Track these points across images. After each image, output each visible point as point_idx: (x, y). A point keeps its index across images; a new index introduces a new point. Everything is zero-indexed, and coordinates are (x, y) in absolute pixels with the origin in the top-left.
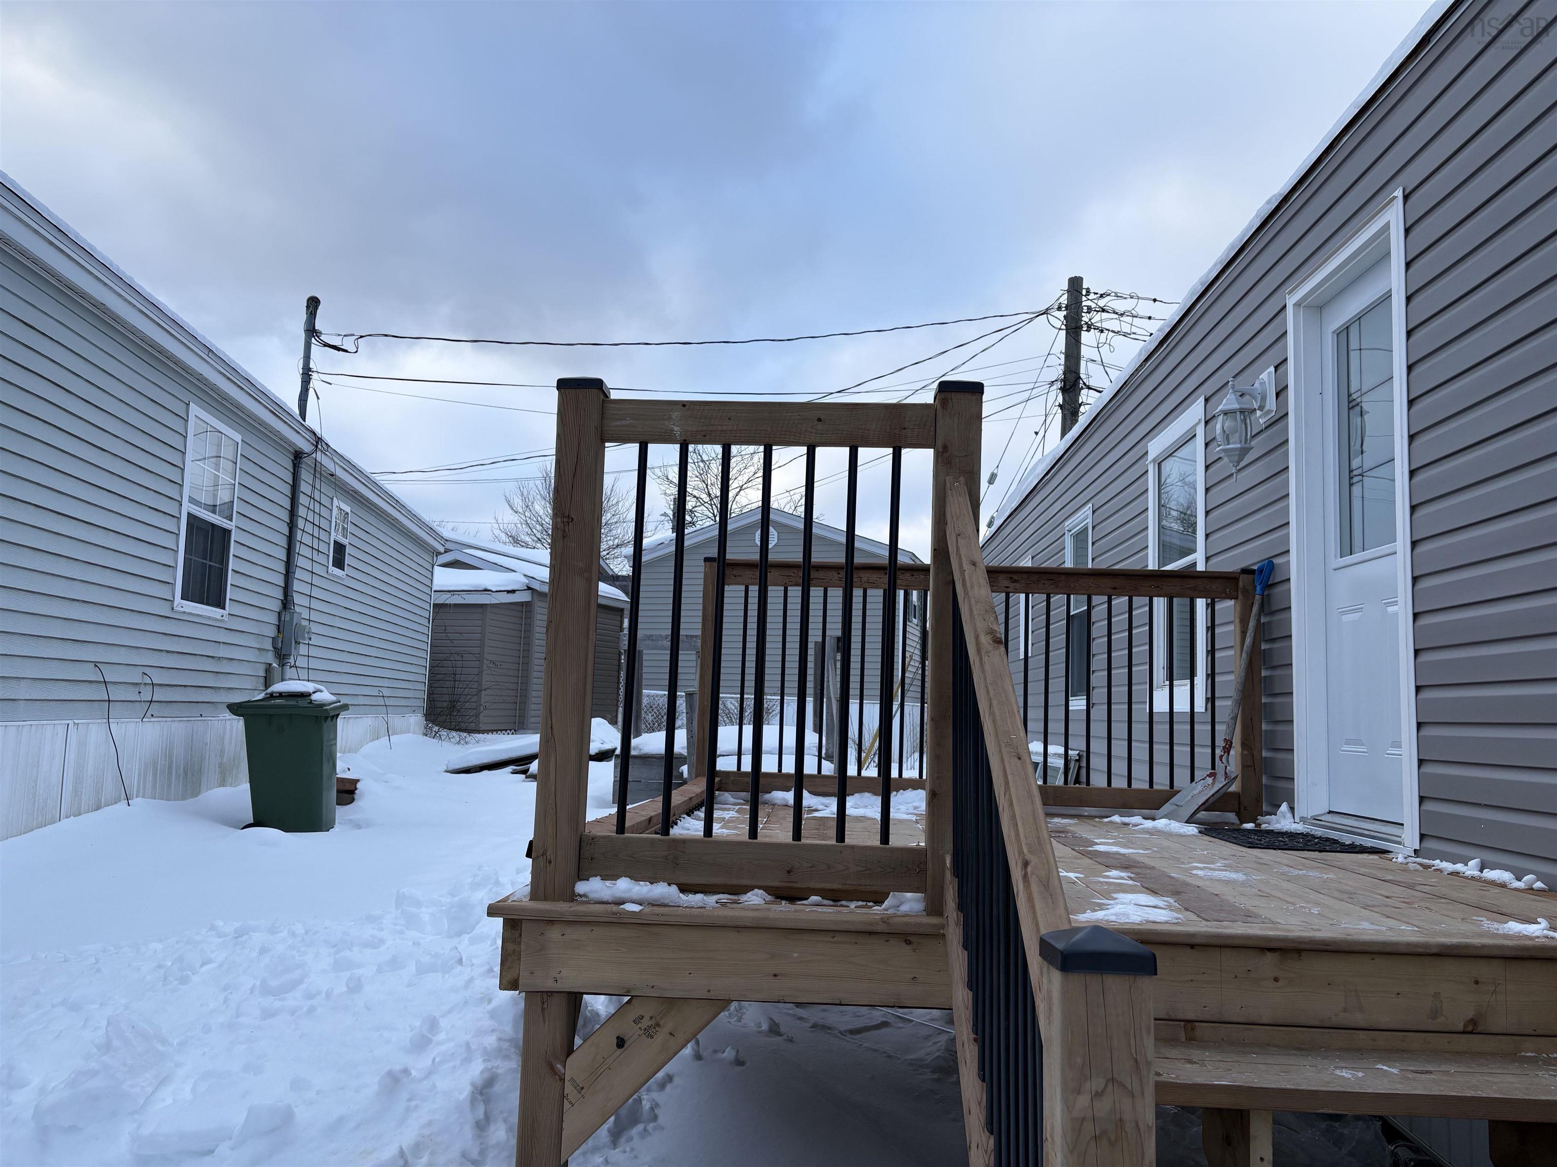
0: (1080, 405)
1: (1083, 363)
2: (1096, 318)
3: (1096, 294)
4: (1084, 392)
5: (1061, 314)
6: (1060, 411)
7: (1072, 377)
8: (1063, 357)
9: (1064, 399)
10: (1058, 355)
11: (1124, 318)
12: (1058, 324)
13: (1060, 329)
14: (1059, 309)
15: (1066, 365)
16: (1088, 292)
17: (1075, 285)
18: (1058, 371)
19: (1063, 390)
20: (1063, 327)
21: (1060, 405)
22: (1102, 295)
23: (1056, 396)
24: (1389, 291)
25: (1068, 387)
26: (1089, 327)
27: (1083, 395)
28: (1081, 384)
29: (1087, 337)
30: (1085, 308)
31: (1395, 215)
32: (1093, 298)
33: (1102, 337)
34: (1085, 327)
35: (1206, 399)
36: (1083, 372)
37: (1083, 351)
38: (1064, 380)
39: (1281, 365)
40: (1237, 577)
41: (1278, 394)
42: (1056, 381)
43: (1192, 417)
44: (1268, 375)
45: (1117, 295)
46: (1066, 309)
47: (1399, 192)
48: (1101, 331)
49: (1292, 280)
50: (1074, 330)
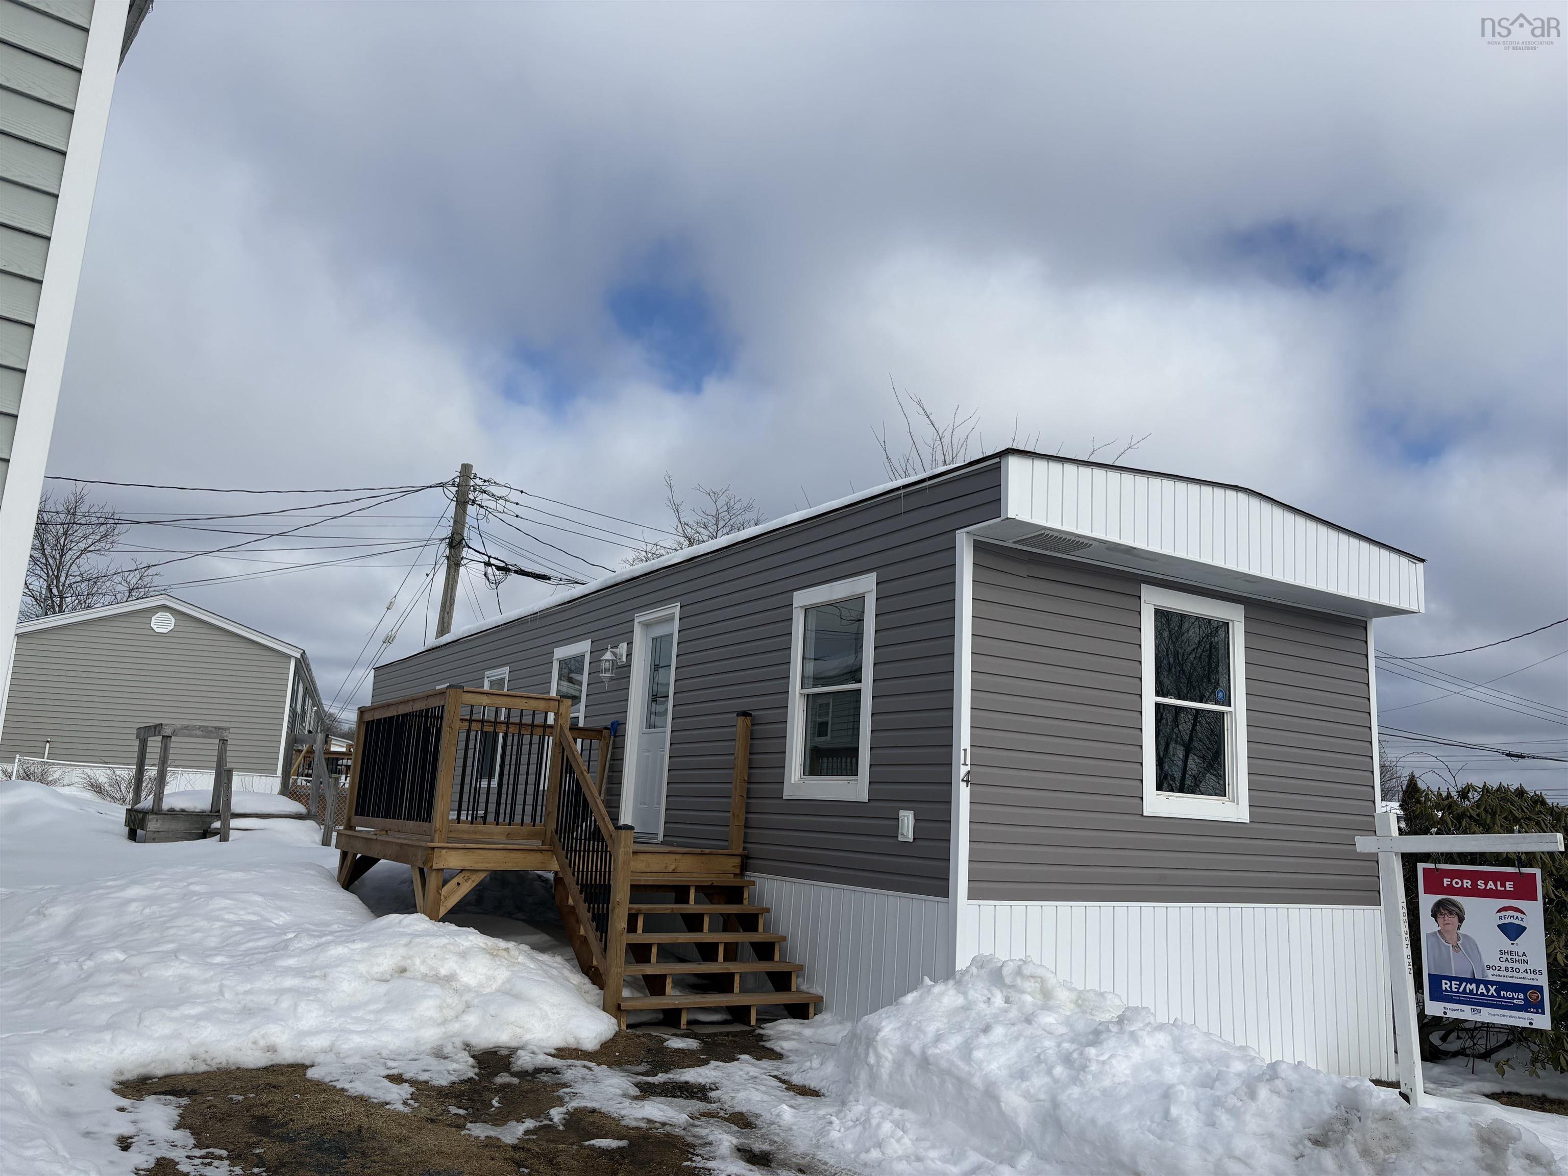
0: (462, 559)
1: (466, 530)
2: (480, 497)
3: (480, 479)
4: (465, 549)
5: (454, 489)
6: (446, 561)
7: (457, 538)
8: (452, 521)
9: (450, 552)
10: (449, 519)
11: (501, 502)
12: (451, 496)
13: (452, 500)
14: (453, 485)
15: (453, 527)
16: (475, 477)
17: (466, 470)
18: (446, 530)
19: (451, 546)
20: (455, 499)
21: (446, 556)
22: (485, 481)
23: (444, 549)
24: (672, 635)
25: (454, 544)
26: (474, 502)
27: (465, 552)
28: (464, 543)
29: (471, 510)
30: (472, 488)
31: (677, 611)
32: (478, 481)
33: (482, 511)
34: (470, 502)
35: (592, 642)
36: (465, 535)
37: (468, 519)
38: (452, 538)
39: (630, 644)
40: (602, 731)
41: (627, 655)
42: (446, 538)
43: (583, 647)
44: (624, 646)
45: (495, 483)
46: (458, 486)
47: (679, 604)
48: (482, 507)
49: (637, 610)
50: (462, 502)
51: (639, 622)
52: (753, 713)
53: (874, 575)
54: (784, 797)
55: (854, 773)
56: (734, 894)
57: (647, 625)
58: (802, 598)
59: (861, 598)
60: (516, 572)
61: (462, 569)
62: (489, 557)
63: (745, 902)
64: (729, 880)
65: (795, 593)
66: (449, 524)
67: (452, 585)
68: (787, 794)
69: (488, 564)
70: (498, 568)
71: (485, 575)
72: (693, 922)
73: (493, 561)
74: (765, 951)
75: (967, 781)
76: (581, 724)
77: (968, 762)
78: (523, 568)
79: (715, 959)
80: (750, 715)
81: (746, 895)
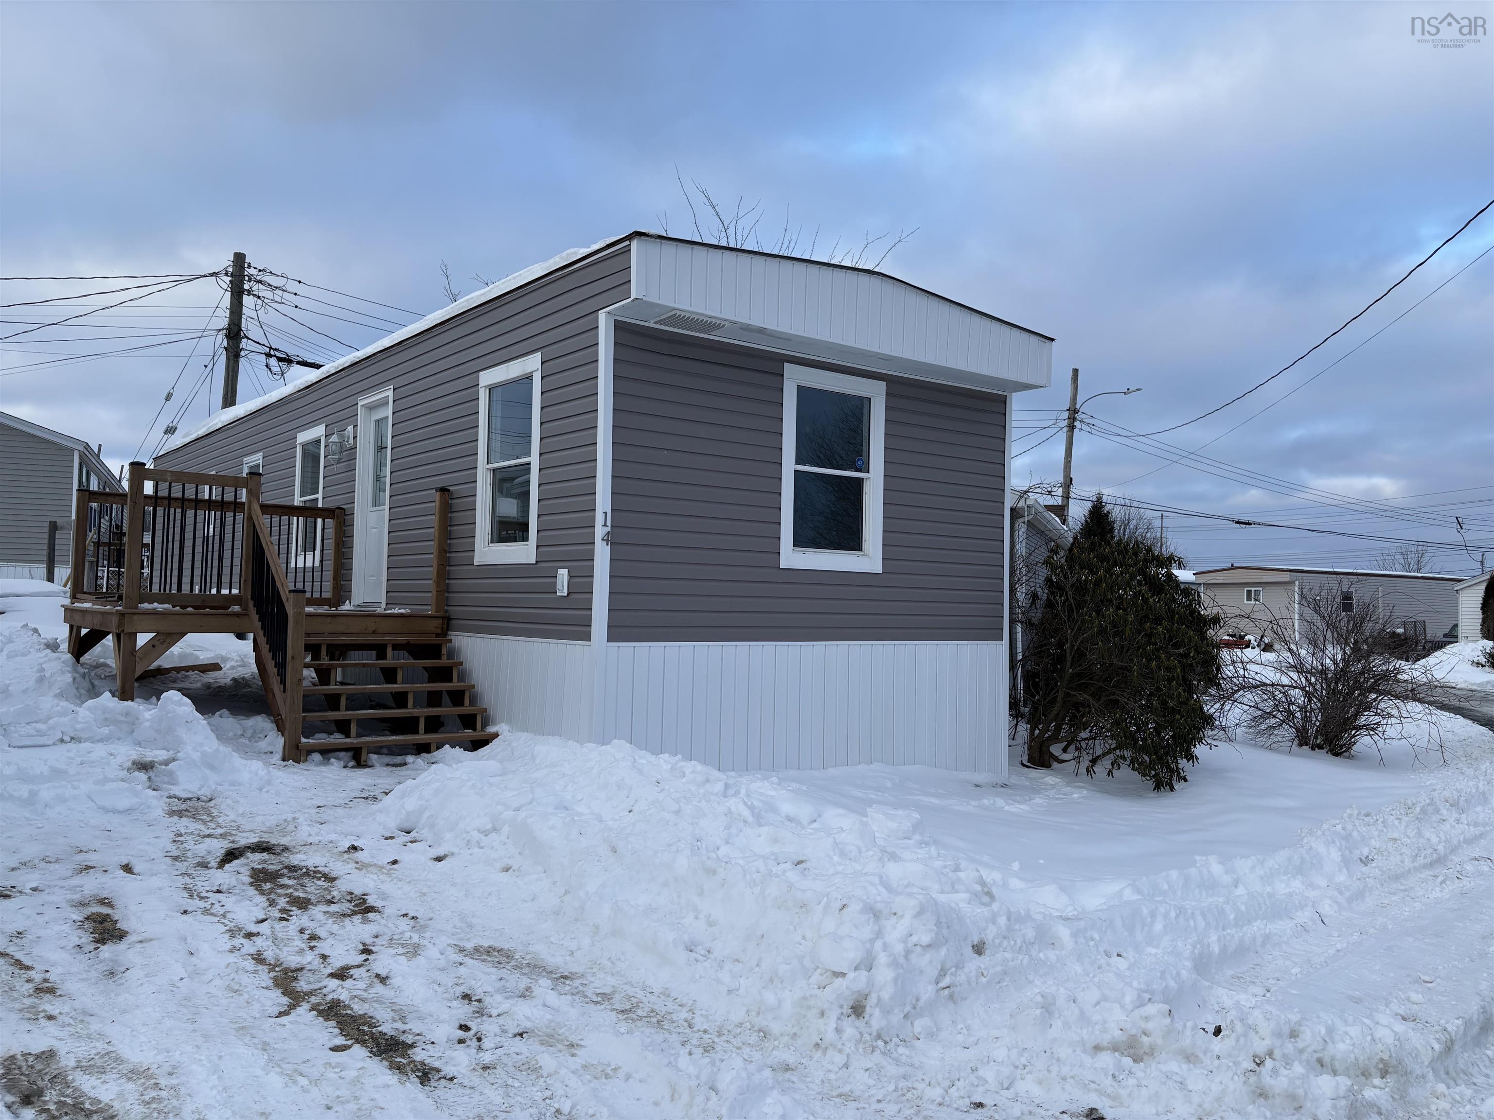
0: (241, 350)
1: (243, 321)
2: (256, 287)
3: (255, 268)
4: (244, 340)
5: (228, 279)
6: (225, 353)
7: (235, 329)
8: (228, 312)
9: (228, 343)
10: (225, 309)
11: (278, 292)
12: (225, 286)
13: (226, 290)
14: (226, 274)
15: (230, 318)
16: (249, 266)
17: (239, 259)
18: (223, 320)
19: (228, 336)
20: (229, 289)
21: (225, 348)
22: (260, 271)
23: (222, 340)
24: (387, 417)
25: (232, 335)
26: (249, 293)
27: (244, 343)
28: (242, 334)
29: (247, 300)
30: (247, 278)
31: (390, 393)
32: (252, 271)
33: (259, 302)
34: (246, 293)
35: (326, 426)
36: (243, 325)
37: (244, 310)
38: (229, 329)
39: (355, 426)
40: (334, 511)
41: (354, 438)
42: (223, 329)
43: (318, 431)
44: (350, 428)
45: (271, 273)
46: (232, 275)
47: (392, 387)
48: (259, 297)
49: (360, 394)
50: (237, 292)
51: (362, 406)
52: (451, 488)
53: (539, 354)
54: (475, 564)
55: (525, 539)
56: (433, 651)
57: (371, 408)
58: (489, 378)
59: (529, 378)
60: (299, 363)
61: (241, 360)
62: (271, 348)
63: (444, 657)
64: (432, 639)
65: (481, 373)
66: (225, 314)
67: (233, 377)
68: (477, 561)
69: (268, 355)
70: (280, 359)
71: (267, 366)
72: (390, 675)
73: (272, 352)
74: (457, 698)
75: (607, 541)
76: (320, 505)
77: (609, 523)
78: (305, 359)
79: (405, 706)
80: (449, 490)
81: (444, 651)
